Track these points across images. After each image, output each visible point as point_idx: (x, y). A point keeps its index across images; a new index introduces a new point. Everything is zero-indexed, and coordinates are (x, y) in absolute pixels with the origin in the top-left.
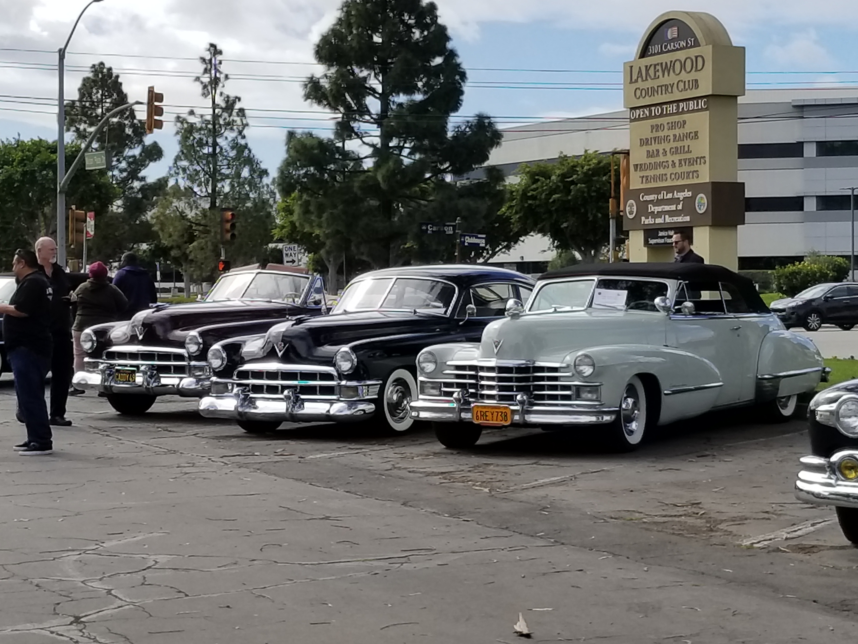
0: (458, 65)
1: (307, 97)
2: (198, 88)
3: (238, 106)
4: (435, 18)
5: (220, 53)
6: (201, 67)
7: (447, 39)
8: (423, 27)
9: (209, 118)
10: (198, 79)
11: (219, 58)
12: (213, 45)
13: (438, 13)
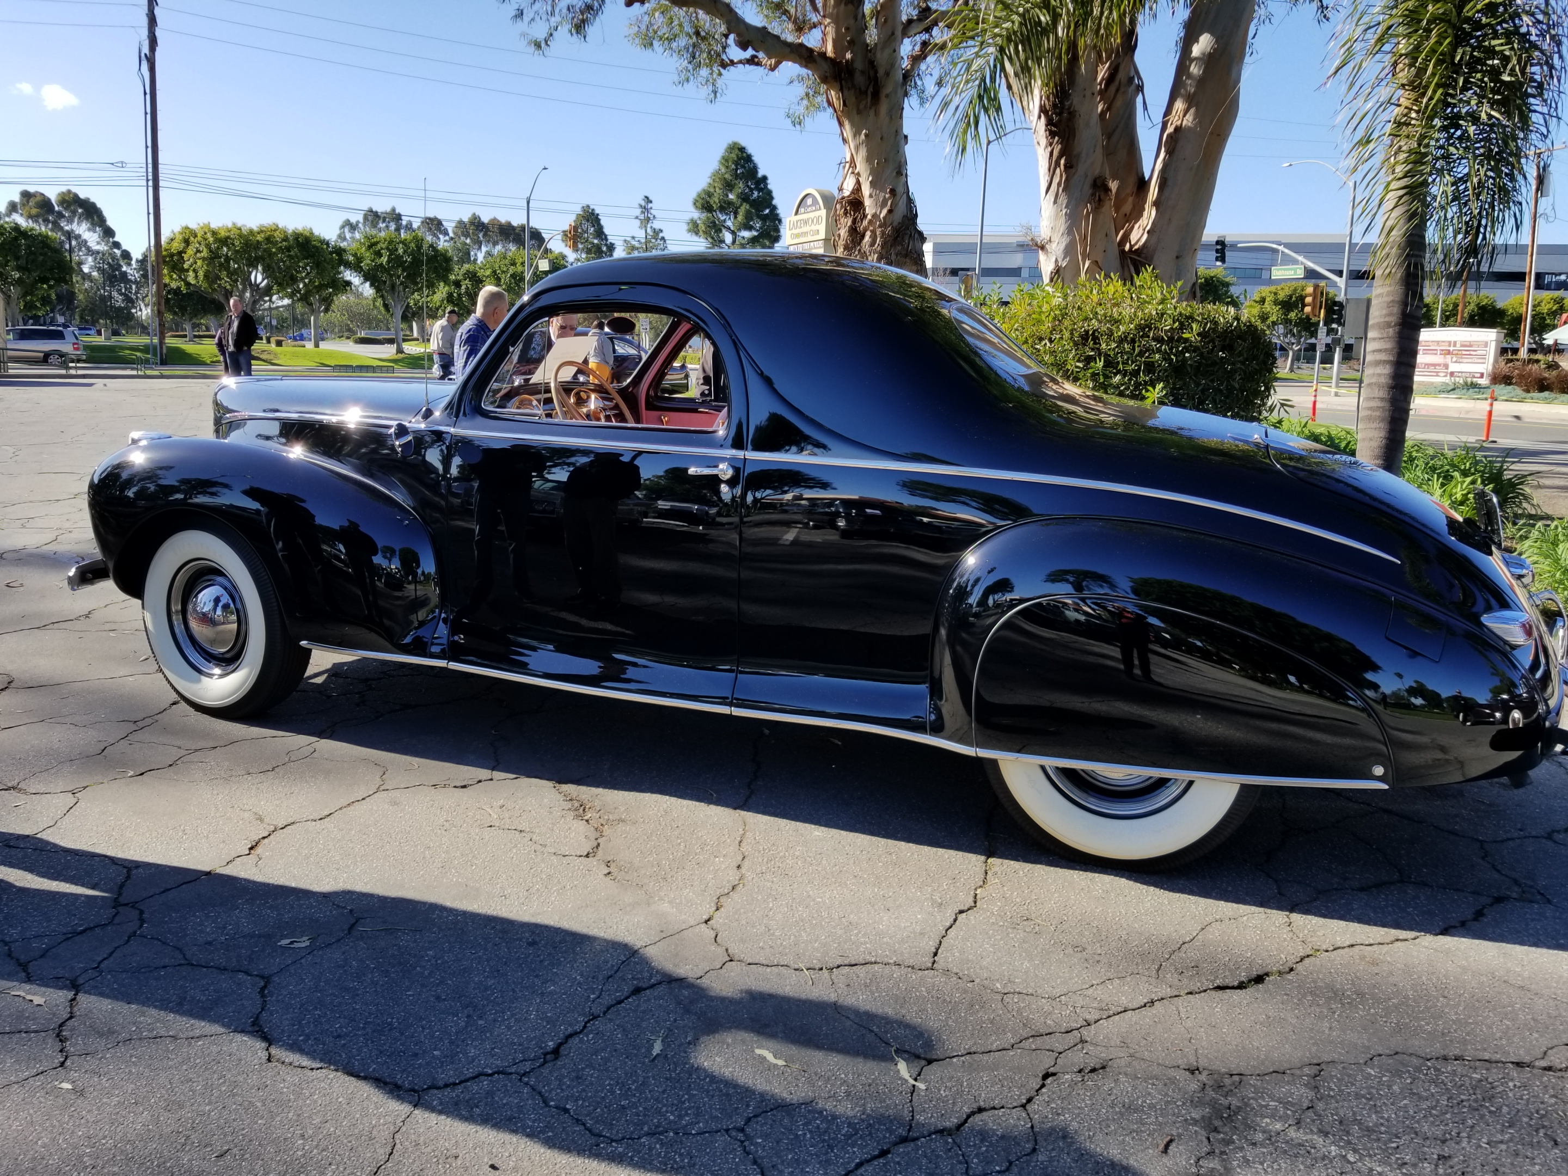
0: (777, 215)
1: (689, 231)
2: (638, 222)
3: (661, 235)
4: (766, 184)
5: (651, 202)
6: (639, 211)
7: (772, 198)
8: (760, 190)
9: (643, 240)
10: (637, 218)
11: (650, 205)
12: (647, 197)
13: (769, 182)
